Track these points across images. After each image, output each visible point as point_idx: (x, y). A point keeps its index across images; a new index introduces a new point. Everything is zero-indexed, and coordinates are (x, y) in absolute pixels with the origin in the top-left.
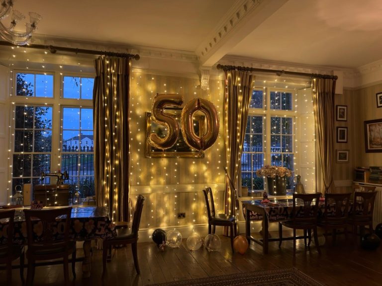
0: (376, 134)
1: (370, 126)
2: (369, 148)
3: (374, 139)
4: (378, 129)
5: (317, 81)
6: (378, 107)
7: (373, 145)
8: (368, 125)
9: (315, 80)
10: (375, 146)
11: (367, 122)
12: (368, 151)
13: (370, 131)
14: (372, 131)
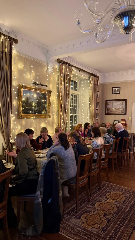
0: (111, 107)
1: (108, 102)
2: (107, 113)
3: (109, 108)
4: (112, 104)
5: (93, 77)
6: (113, 94)
7: (109, 111)
8: (107, 102)
9: (92, 77)
10: (109, 112)
11: (107, 100)
12: (106, 114)
13: (108, 105)
14: (109, 105)
